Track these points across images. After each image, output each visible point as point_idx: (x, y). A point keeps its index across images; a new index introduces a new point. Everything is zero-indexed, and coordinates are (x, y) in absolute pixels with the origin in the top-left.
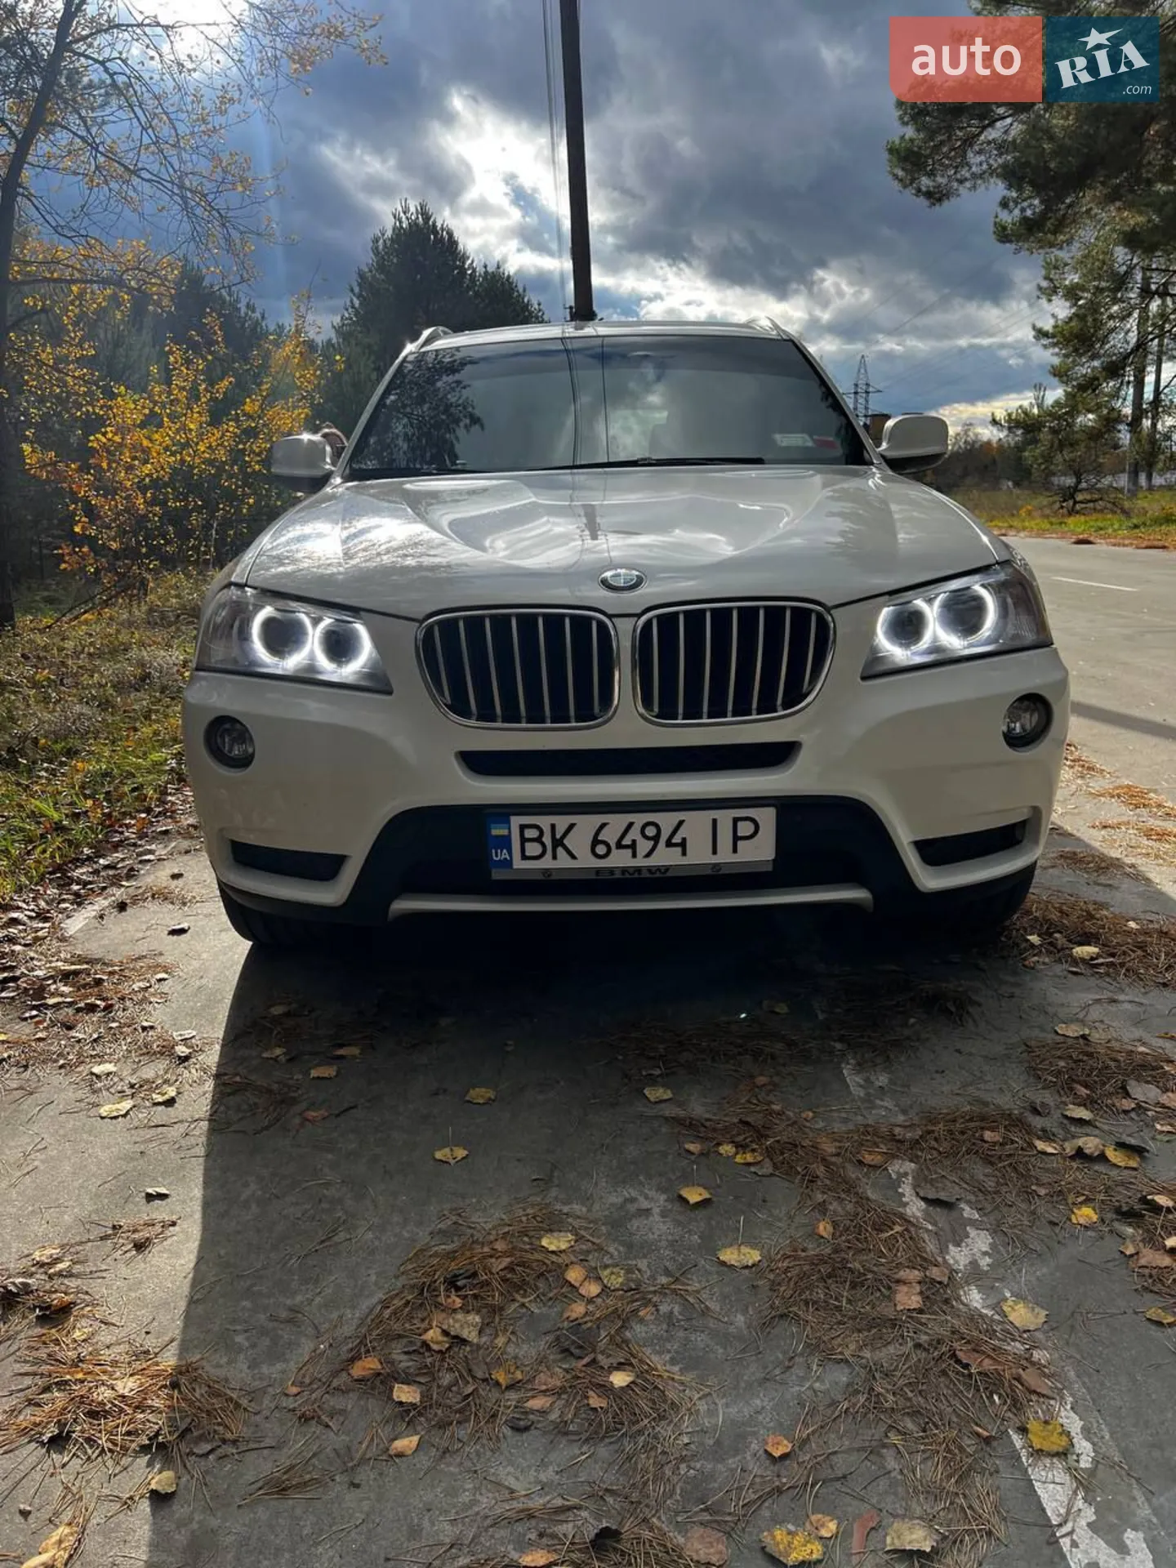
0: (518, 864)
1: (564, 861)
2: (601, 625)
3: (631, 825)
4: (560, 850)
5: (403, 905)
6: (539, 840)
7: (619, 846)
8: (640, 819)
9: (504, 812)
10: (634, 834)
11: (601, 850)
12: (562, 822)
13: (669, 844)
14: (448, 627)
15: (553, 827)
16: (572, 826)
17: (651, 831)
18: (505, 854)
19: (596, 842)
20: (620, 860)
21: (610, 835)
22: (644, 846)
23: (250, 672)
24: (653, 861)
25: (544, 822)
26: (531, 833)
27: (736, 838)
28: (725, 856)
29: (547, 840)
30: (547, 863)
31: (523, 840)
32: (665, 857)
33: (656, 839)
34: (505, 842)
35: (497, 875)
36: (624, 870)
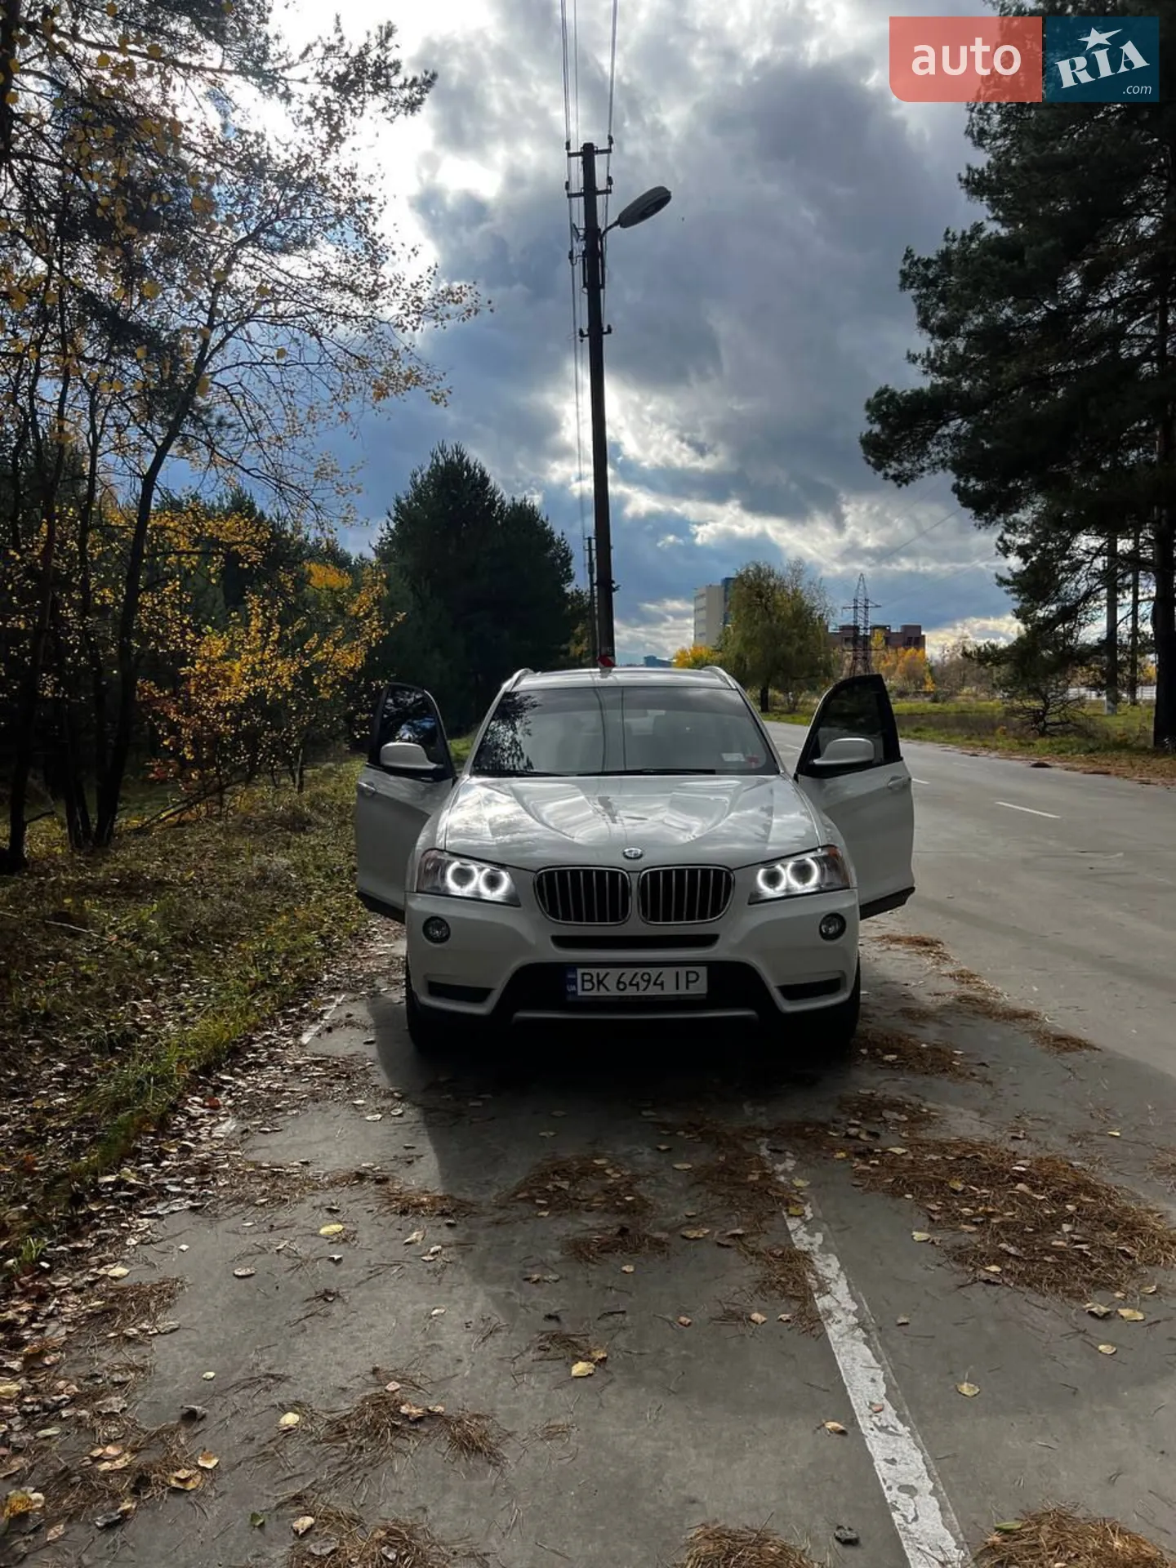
0: (580, 993)
1: (603, 992)
2: (623, 875)
3: (636, 974)
4: (601, 987)
5: (522, 1015)
6: (591, 981)
7: (631, 984)
8: (641, 971)
9: (574, 966)
10: (638, 979)
11: (621, 986)
12: (602, 972)
13: (655, 984)
14: (550, 875)
15: (598, 975)
16: (607, 974)
17: (646, 977)
18: (573, 988)
19: (619, 982)
20: (631, 991)
21: (626, 980)
22: (643, 985)
23: (446, 894)
24: (647, 993)
25: (594, 971)
26: (587, 977)
27: (688, 982)
28: (683, 991)
29: (595, 981)
30: (594, 993)
31: (583, 981)
32: (653, 991)
33: (649, 981)
34: (574, 982)
35: (570, 999)
36: (633, 997)
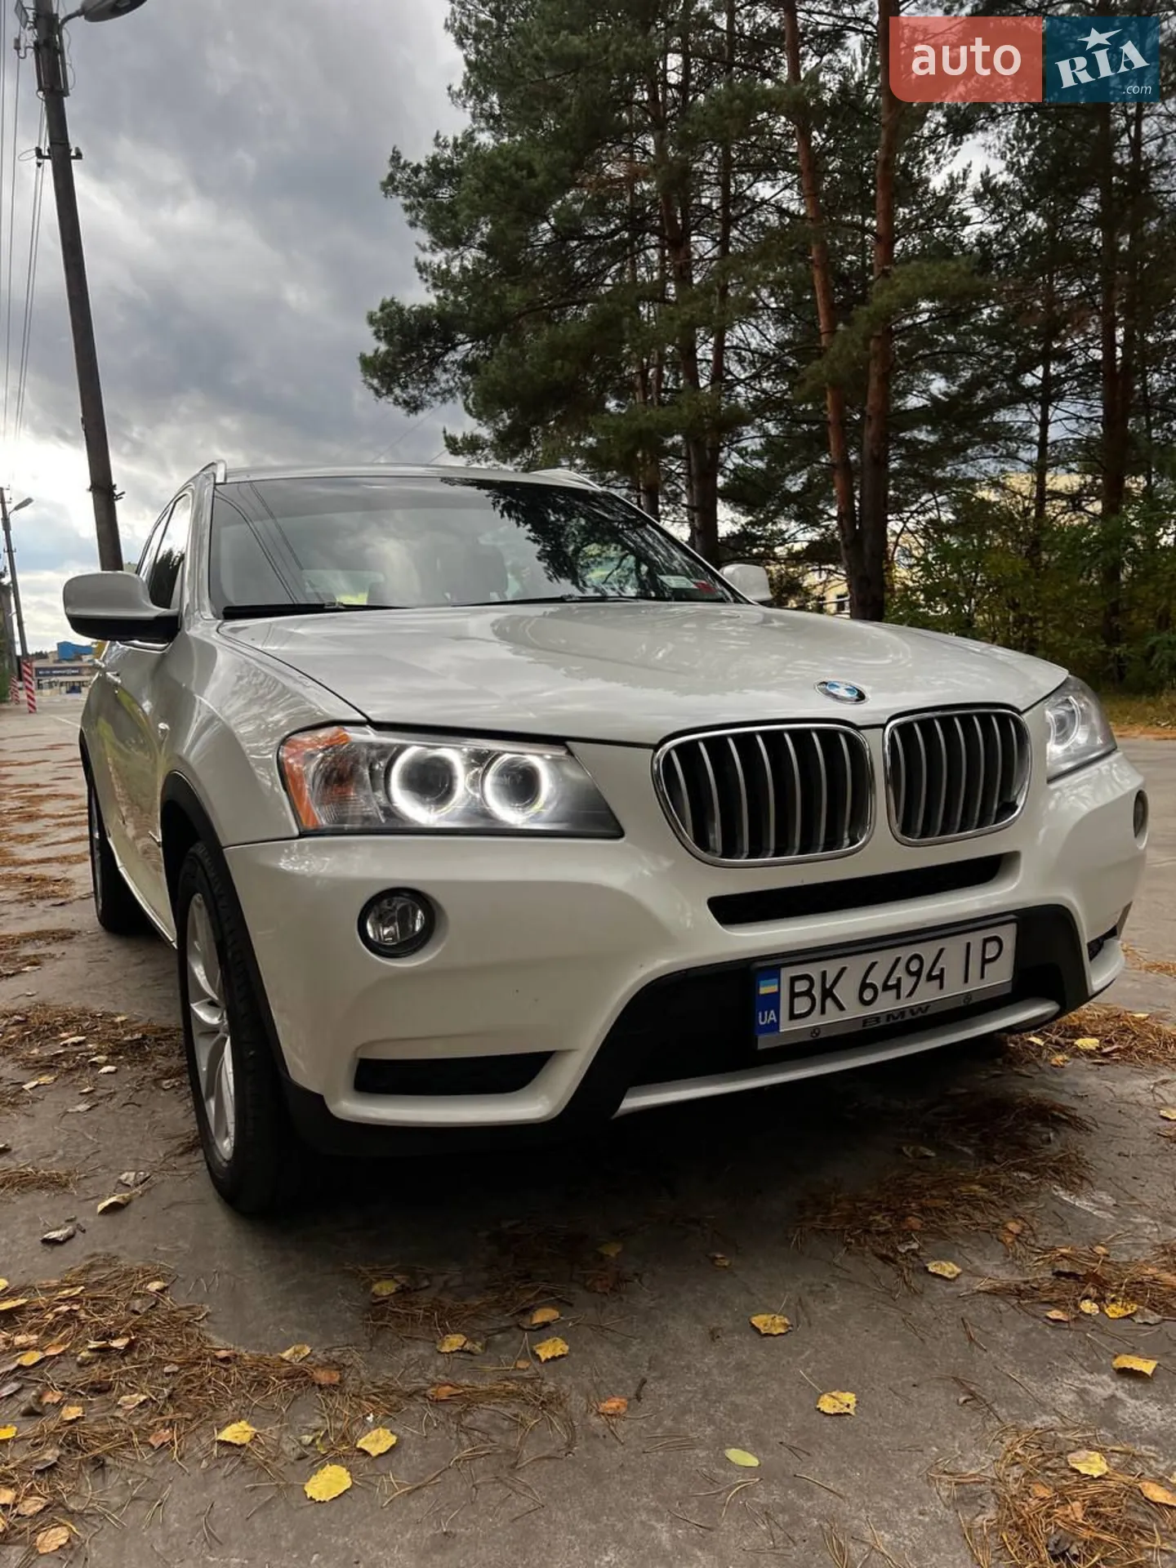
0: (786, 1026)
1: (833, 1016)
3: (898, 960)
4: (829, 1003)
5: (634, 1102)
6: (808, 993)
7: (886, 987)
8: (905, 953)
9: (770, 964)
10: (900, 972)
11: (868, 995)
12: (832, 968)
13: (930, 978)
14: (688, 752)
15: (824, 974)
16: (843, 970)
17: (914, 967)
18: (771, 1016)
19: (864, 986)
20: (886, 1004)
21: (876, 978)
22: (907, 983)
24: (914, 1001)
25: (814, 970)
26: (801, 986)
27: (985, 961)
28: (975, 985)
29: (817, 992)
30: (815, 1021)
31: (793, 995)
32: (927, 994)
33: (918, 974)
34: (773, 1000)
35: (764, 1042)
36: (889, 1015)
